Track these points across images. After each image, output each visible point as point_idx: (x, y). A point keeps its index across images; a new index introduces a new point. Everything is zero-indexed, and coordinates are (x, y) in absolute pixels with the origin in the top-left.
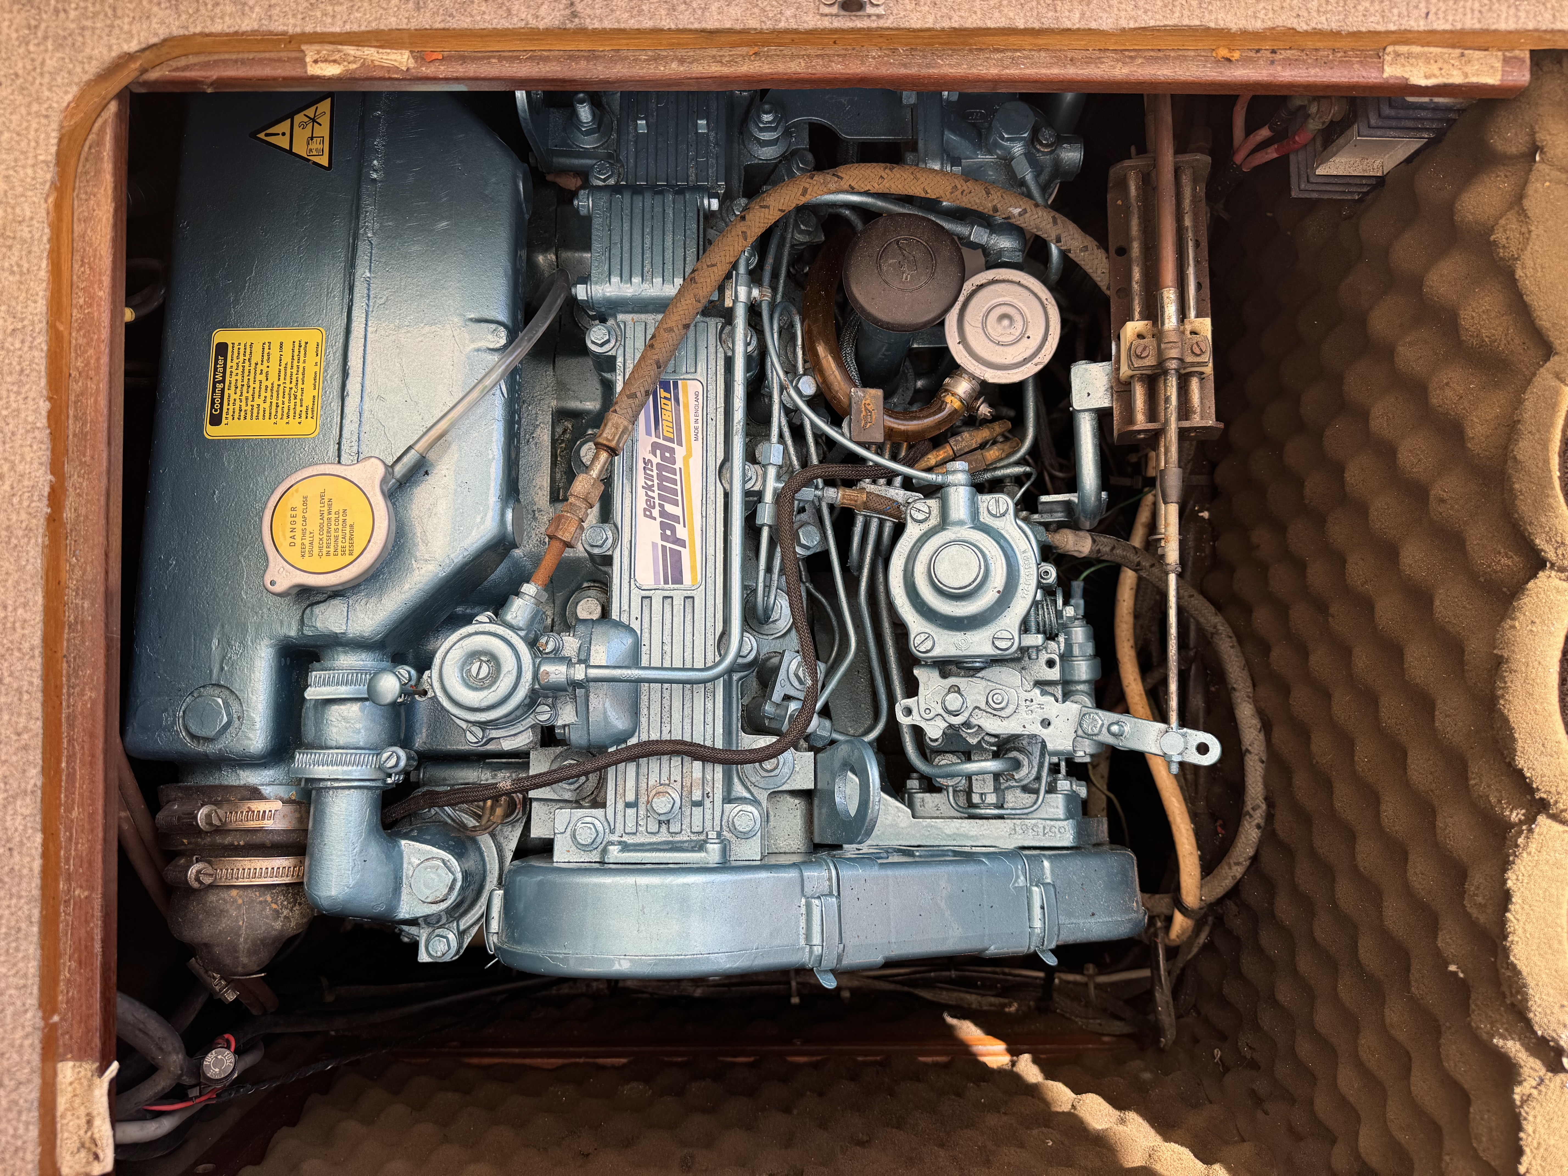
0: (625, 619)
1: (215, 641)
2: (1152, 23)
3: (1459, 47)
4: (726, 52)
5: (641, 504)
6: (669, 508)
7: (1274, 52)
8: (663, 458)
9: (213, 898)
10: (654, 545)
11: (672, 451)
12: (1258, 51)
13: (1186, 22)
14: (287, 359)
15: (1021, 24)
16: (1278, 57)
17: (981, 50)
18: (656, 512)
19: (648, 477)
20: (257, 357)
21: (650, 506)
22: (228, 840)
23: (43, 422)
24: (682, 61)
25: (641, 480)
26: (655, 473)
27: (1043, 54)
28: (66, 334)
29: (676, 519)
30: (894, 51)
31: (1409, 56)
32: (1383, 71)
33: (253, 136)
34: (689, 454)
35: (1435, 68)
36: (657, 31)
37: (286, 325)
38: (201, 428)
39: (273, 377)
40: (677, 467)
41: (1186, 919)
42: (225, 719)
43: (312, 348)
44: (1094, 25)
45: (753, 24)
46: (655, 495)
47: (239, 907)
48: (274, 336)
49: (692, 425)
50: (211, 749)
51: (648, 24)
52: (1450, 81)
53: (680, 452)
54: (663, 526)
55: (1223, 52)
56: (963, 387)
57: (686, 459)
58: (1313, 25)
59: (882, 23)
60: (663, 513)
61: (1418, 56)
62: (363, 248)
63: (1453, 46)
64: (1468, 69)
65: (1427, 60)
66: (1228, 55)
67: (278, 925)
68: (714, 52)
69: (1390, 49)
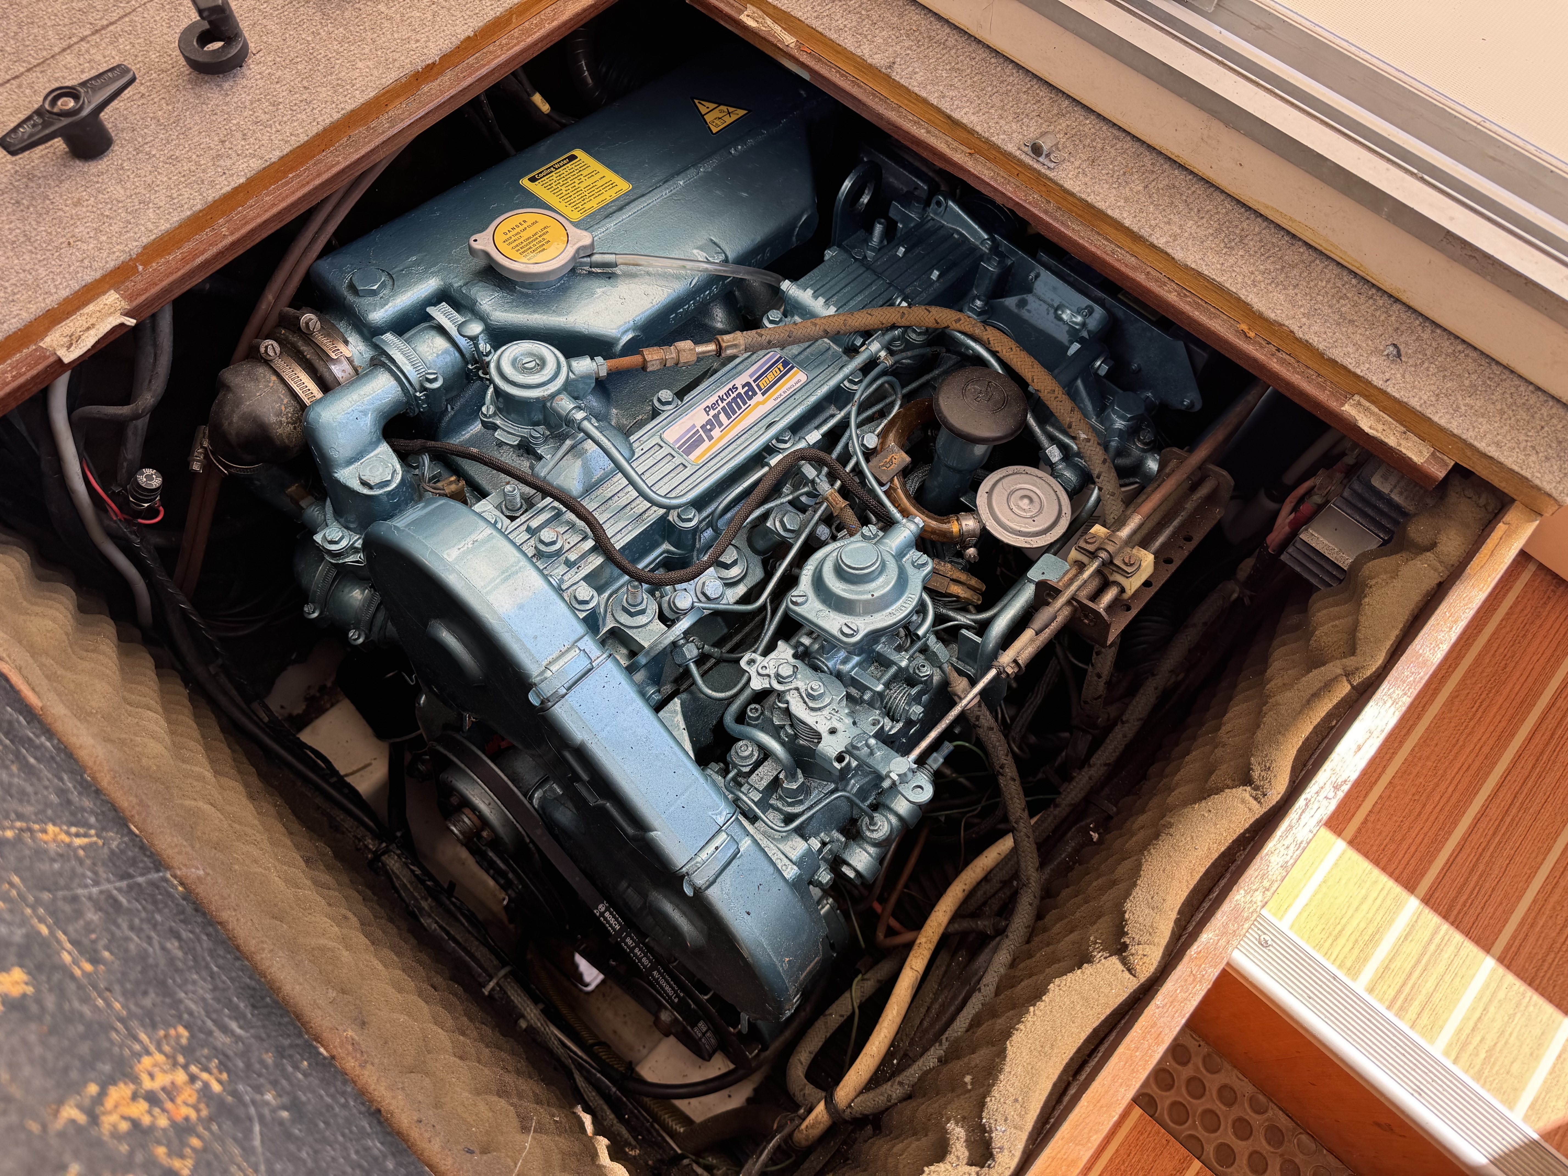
0: (635, 445)
1: (414, 258)
2: (1206, 272)
3: (1405, 426)
4: (956, 144)
5: (709, 403)
6: (722, 417)
7: (1278, 350)
8: (746, 393)
9: (261, 371)
10: (694, 426)
11: (755, 393)
12: (1269, 343)
13: (1227, 285)
14: (599, 184)
15: (1127, 223)
16: (1279, 354)
17: (1098, 234)
18: (712, 413)
19: (727, 394)
20: (585, 173)
21: (713, 406)
22: (304, 348)
23: (462, 37)
24: (928, 132)
25: (722, 392)
26: (733, 396)
27: (1133, 259)
28: (513, 26)
29: (720, 424)
30: (1048, 202)
31: (1367, 409)
32: (1343, 405)
33: (692, 99)
34: (763, 403)
35: (1380, 427)
36: (925, 101)
37: (616, 172)
38: (522, 176)
39: (582, 186)
40: (749, 402)
41: (825, 1112)
42: (375, 288)
43: (616, 189)
44: (1169, 251)
45: (978, 129)
46: (722, 405)
47: (267, 386)
48: (603, 170)
49: (781, 392)
50: (350, 298)
51: (924, 94)
52: (1386, 440)
53: (759, 397)
54: (709, 422)
55: (1244, 327)
56: (969, 524)
57: (758, 404)
58: (1307, 338)
59: (1048, 172)
60: (716, 417)
61: (1372, 413)
62: (692, 172)
63: (1402, 424)
64: (1403, 442)
65: (1379, 420)
66: (1246, 330)
67: (273, 419)
68: (950, 140)
69: (1357, 397)
